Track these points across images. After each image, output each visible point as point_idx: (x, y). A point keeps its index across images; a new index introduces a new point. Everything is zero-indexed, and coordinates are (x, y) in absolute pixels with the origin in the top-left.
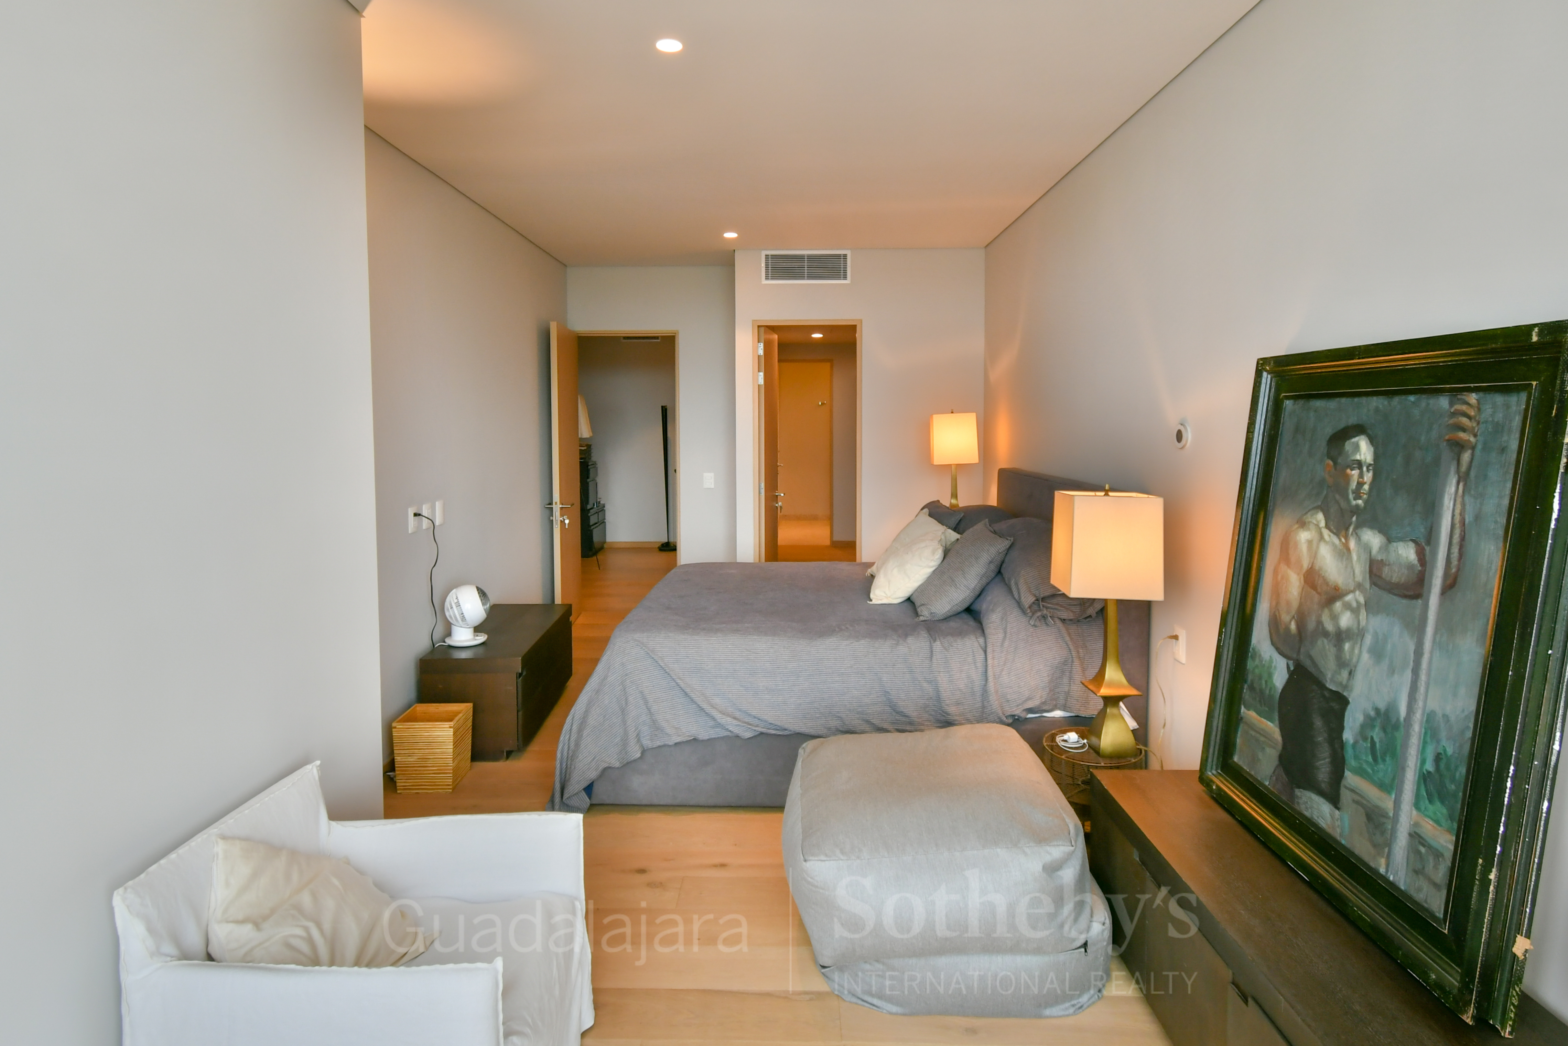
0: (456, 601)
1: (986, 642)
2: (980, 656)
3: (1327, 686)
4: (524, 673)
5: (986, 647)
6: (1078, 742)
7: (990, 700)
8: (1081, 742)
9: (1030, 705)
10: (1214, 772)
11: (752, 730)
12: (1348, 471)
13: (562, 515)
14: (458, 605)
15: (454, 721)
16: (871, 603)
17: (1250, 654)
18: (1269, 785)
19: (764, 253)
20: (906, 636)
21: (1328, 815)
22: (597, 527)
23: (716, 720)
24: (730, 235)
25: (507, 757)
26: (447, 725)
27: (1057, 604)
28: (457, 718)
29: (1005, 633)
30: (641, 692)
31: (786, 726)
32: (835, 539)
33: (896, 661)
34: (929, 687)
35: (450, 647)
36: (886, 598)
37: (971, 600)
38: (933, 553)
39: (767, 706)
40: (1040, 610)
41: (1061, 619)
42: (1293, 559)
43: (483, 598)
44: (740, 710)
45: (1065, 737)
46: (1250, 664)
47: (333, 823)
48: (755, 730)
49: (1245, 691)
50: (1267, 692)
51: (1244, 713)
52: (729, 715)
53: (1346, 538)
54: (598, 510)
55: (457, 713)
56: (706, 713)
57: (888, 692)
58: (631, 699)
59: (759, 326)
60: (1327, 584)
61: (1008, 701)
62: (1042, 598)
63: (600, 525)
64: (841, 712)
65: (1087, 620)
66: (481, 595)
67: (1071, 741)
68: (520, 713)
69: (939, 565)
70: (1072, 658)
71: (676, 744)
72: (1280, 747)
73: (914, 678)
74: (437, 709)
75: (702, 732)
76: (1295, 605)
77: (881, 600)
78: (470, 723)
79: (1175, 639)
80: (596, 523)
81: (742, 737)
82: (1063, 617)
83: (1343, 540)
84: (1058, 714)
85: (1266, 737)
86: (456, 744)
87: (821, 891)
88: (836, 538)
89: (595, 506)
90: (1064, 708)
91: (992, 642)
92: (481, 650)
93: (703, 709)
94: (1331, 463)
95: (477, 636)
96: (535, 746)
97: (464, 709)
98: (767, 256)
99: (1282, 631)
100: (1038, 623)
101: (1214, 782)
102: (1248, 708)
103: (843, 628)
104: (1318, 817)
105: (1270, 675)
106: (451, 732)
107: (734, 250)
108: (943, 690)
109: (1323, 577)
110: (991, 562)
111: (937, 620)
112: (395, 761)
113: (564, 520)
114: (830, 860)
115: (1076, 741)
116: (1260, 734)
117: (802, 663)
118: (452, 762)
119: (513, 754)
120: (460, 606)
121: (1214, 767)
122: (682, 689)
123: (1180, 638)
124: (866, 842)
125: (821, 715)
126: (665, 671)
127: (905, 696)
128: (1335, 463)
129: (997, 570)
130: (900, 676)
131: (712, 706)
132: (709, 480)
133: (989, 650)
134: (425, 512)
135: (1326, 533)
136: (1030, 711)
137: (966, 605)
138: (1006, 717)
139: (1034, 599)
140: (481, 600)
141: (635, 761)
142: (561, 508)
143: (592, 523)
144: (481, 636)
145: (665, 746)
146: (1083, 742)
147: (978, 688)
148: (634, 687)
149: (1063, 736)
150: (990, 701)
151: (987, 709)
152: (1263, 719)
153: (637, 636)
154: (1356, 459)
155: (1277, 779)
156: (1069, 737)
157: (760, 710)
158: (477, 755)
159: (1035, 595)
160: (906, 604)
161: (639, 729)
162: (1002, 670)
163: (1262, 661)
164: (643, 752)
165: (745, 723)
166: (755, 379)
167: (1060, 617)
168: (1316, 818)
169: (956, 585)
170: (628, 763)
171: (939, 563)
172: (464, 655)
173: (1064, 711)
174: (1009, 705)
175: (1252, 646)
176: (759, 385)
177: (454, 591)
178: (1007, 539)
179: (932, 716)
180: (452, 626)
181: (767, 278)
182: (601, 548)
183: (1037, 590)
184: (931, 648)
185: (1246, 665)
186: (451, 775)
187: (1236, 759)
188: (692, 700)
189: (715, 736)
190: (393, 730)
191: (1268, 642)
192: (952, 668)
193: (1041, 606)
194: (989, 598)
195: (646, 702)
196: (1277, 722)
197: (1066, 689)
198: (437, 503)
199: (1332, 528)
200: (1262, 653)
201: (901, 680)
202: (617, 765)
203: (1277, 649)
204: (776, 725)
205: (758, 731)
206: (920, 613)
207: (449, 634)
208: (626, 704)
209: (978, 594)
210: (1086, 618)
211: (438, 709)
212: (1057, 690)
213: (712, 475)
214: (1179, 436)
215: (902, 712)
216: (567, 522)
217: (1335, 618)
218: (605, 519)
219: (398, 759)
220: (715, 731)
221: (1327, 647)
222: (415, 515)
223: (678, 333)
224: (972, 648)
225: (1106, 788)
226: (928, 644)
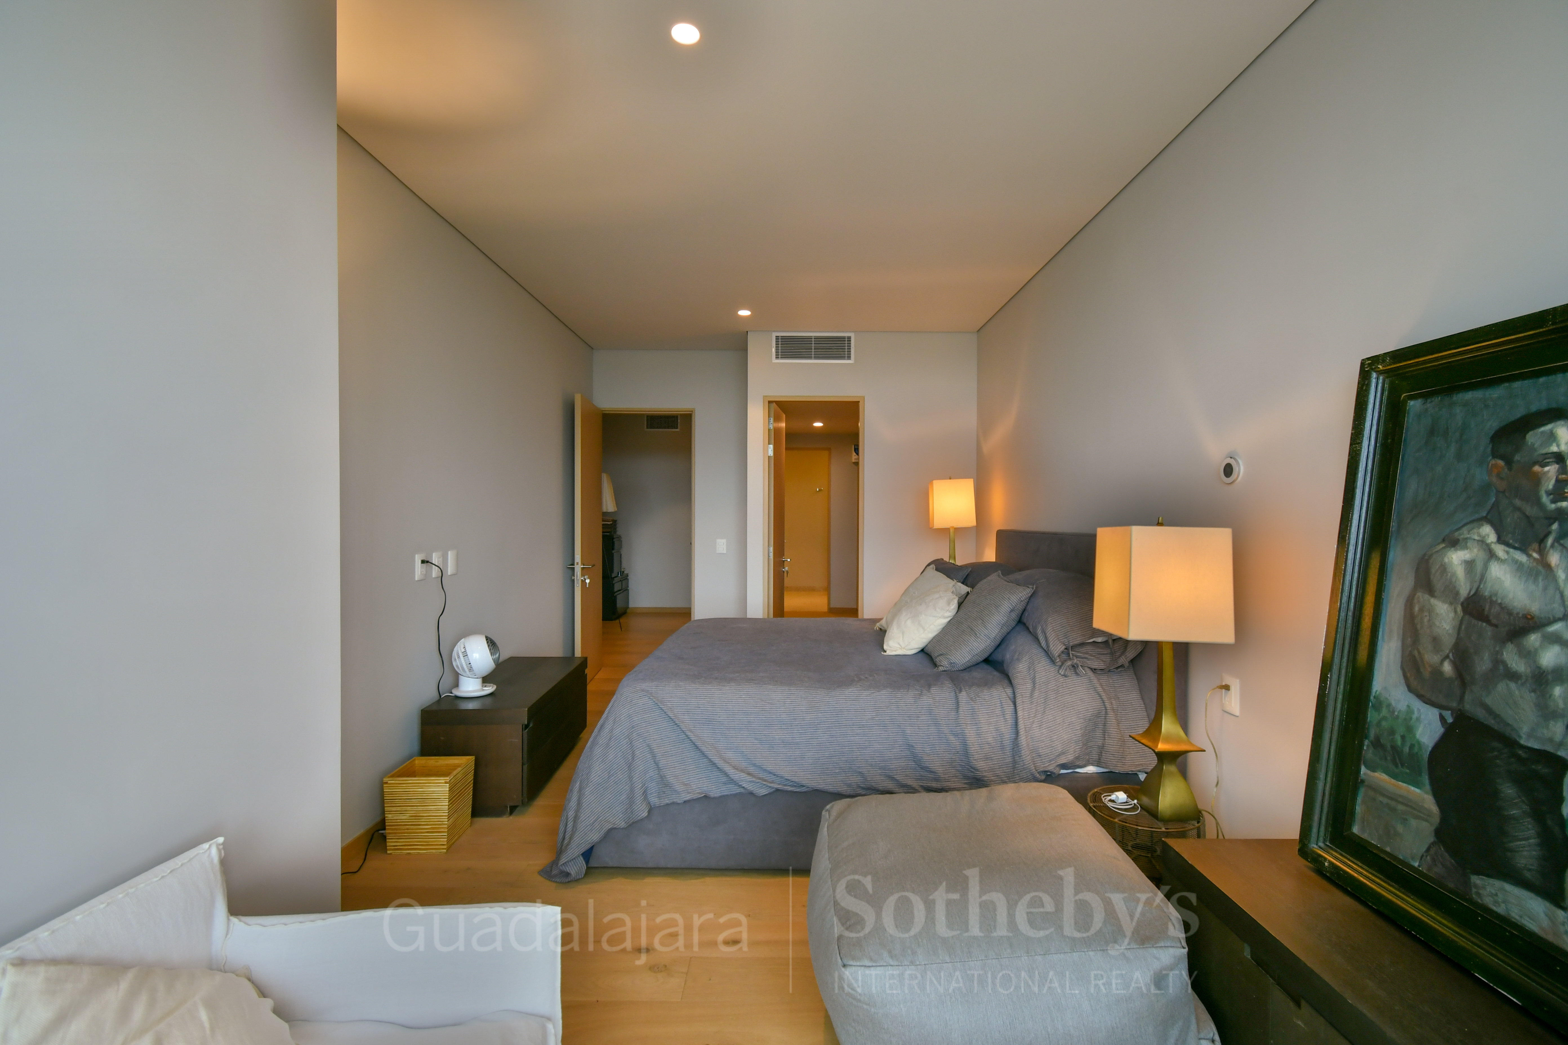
0: (463, 650)
1: (1014, 693)
2: (1009, 708)
3: (1522, 742)
4: (531, 725)
5: (1015, 697)
6: (1127, 802)
7: (1022, 754)
8: (1131, 803)
9: (1063, 760)
10: (1321, 844)
11: (768, 786)
12: (1537, 468)
13: (583, 575)
14: (465, 655)
15: (450, 776)
16: (885, 654)
17: (1370, 704)
18: (1419, 866)
19: (774, 335)
20: (929, 686)
21: (1542, 915)
22: (621, 593)
23: (728, 776)
24: (744, 313)
25: (511, 813)
26: (442, 780)
27: (1087, 653)
28: (455, 773)
29: (1034, 683)
30: (649, 746)
31: (804, 782)
32: (832, 606)
33: (920, 712)
34: (956, 740)
35: (457, 697)
36: (901, 648)
37: (991, 650)
38: (949, 604)
39: (783, 761)
40: (1070, 659)
41: (1091, 669)
42: (1438, 585)
43: (492, 648)
44: (754, 765)
45: (1113, 797)
46: (1372, 716)
47: (234, 920)
48: (770, 787)
49: (1365, 748)
50: (1406, 749)
51: (1365, 774)
52: (742, 771)
53: (1542, 551)
54: (622, 578)
55: (456, 766)
56: (718, 768)
57: (912, 746)
58: (637, 753)
59: (770, 402)
60: (1510, 613)
61: (1040, 755)
62: (1071, 647)
63: (623, 592)
64: (862, 767)
65: (1119, 670)
66: (490, 645)
67: (1119, 802)
68: (525, 767)
69: (955, 615)
70: (1106, 710)
71: (685, 802)
72: (1436, 819)
73: (940, 731)
74: (436, 762)
75: (714, 789)
76: (1448, 641)
77: (895, 651)
78: (471, 777)
79: (1226, 689)
80: (620, 590)
81: (757, 795)
82: (1093, 667)
83: (1535, 555)
84: (1091, 769)
85: (1407, 805)
86: (452, 800)
87: (865, 1007)
88: (834, 605)
89: (619, 575)
90: (1098, 764)
91: (1021, 693)
92: (489, 701)
93: (714, 764)
94: (1501, 463)
95: (485, 686)
96: (543, 800)
97: (464, 763)
98: (777, 337)
99: (1426, 674)
100: (1068, 673)
101: (1325, 859)
102: (1373, 768)
103: (863, 677)
104: (1521, 917)
105: (1410, 729)
106: (446, 788)
107: (747, 332)
108: (971, 744)
109: (1500, 604)
110: (1012, 611)
111: (957, 671)
112: (386, 819)
113: (585, 579)
114: (877, 966)
115: (1125, 801)
116: (1396, 800)
117: (820, 714)
118: (447, 820)
119: (518, 809)
120: (467, 655)
121: (1321, 839)
122: (692, 742)
123: (1232, 688)
124: (920, 940)
125: (841, 771)
126: (674, 722)
127: (930, 750)
128: (1509, 462)
129: (1017, 619)
130: (925, 729)
131: (725, 761)
132: (722, 545)
133: (1019, 701)
134: (435, 559)
135: (1500, 550)
136: (1063, 766)
137: (985, 655)
138: (1038, 773)
139: (1064, 647)
140: (490, 650)
141: (642, 820)
142: (583, 569)
143: (616, 589)
144: (490, 687)
145: (673, 803)
146: (1133, 802)
147: (1008, 743)
148: (641, 740)
149: (1110, 796)
150: (1021, 756)
151: (1019, 764)
152: (1400, 783)
153: (645, 685)
154: (1551, 451)
155: (1433, 860)
156: (1117, 797)
157: (776, 765)
158: (477, 811)
159: (1064, 643)
160: (921, 655)
161: (646, 786)
162: (1033, 722)
163: (1393, 712)
164: (650, 811)
165: (760, 778)
166: (765, 450)
167: (1089, 666)
168: (1517, 918)
169: (976, 634)
170: (633, 823)
171: (955, 613)
172: (471, 706)
173: (1098, 766)
174: (1041, 760)
175: (1373, 694)
176: (769, 456)
177: (463, 640)
178: (1028, 587)
179: (959, 771)
180: (460, 676)
181: (777, 358)
182: (625, 612)
183: (1066, 638)
184: (957, 698)
185: (1365, 717)
186: (446, 834)
187: (1356, 830)
188: (703, 754)
189: (727, 793)
190: (384, 785)
191: (1403, 688)
192: (980, 721)
193: (1071, 655)
194: (1013, 647)
195: (654, 757)
196: (1428, 787)
197: (1100, 743)
198: (449, 552)
199: (1511, 541)
200: (1393, 703)
201: (926, 732)
202: (623, 825)
203: (1420, 697)
204: (792, 781)
205: (773, 788)
206: (938, 663)
207: (457, 685)
208: (633, 758)
209: (998, 643)
210: (1117, 668)
211: (438, 762)
212: (1090, 744)
213: (724, 541)
214: (1228, 470)
215: (927, 767)
216: (588, 581)
217: (1529, 655)
218: (628, 587)
219: (389, 816)
220: (727, 787)
221: (1517, 692)
222: (423, 562)
223: (695, 411)
224: (1000, 699)
225: (1190, 862)
226: (953, 694)
